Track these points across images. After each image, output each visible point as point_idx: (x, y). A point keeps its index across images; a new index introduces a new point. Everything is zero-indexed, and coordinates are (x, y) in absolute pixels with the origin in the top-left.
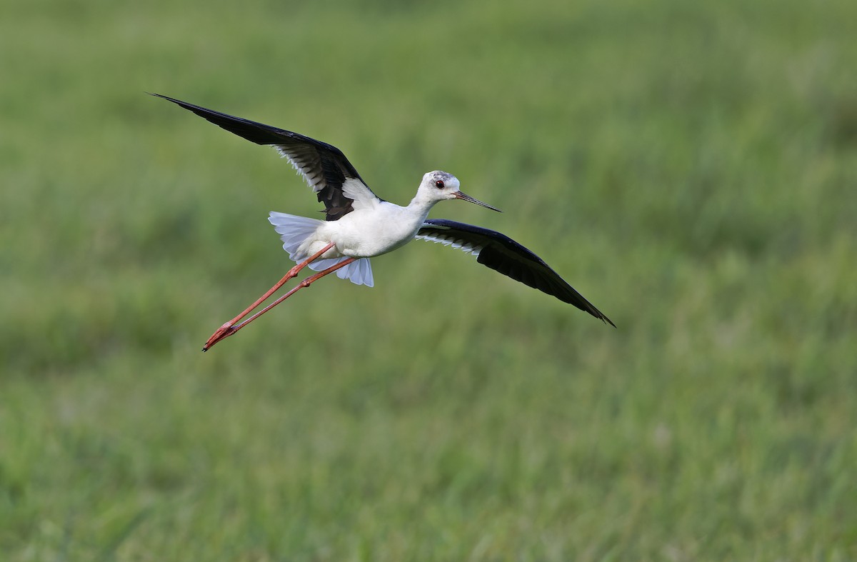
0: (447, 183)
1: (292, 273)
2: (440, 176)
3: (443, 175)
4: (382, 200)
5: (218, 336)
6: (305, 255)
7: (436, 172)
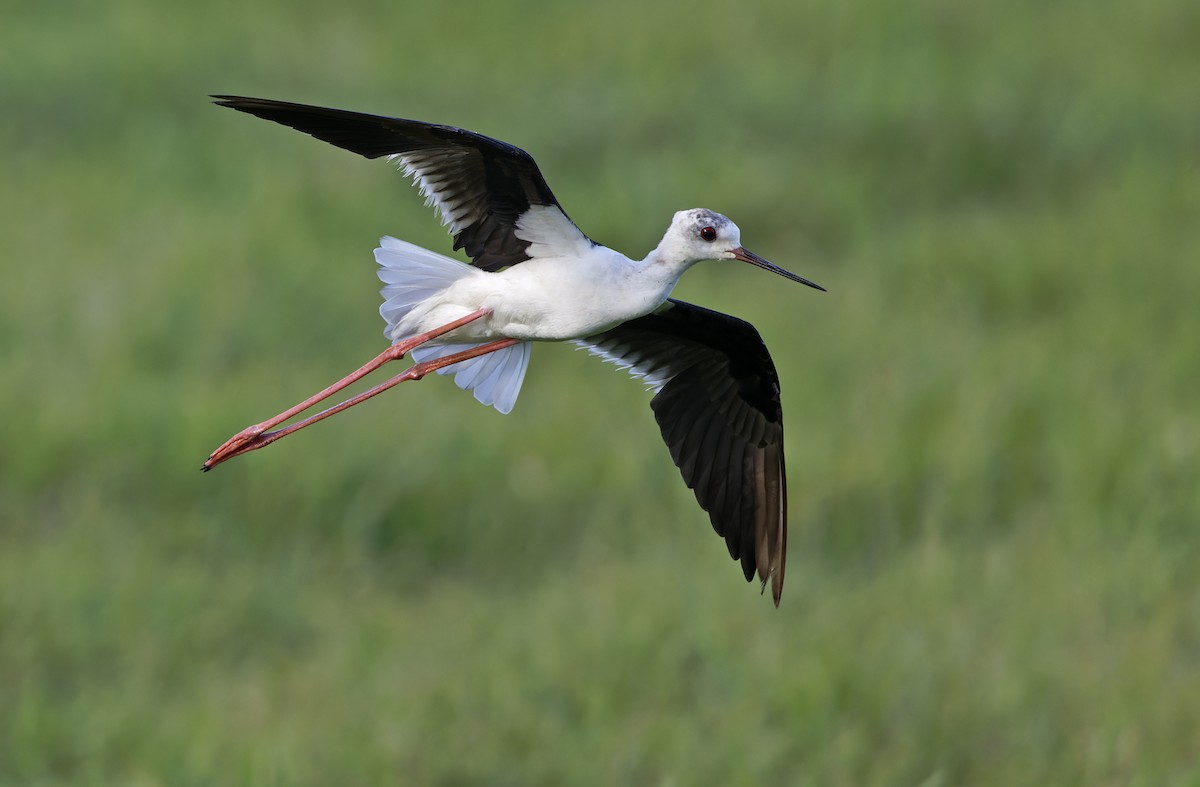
0: (722, 232)
1: (395, 353)
2: (709, 220)
3: (714, 218)
4: (595, 243)
5: (234, 446)
6: (413, 332)
7: (700, 211)
